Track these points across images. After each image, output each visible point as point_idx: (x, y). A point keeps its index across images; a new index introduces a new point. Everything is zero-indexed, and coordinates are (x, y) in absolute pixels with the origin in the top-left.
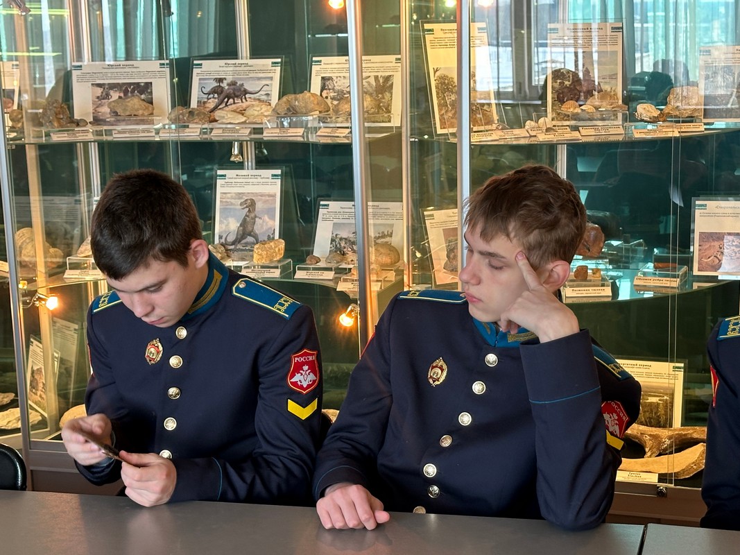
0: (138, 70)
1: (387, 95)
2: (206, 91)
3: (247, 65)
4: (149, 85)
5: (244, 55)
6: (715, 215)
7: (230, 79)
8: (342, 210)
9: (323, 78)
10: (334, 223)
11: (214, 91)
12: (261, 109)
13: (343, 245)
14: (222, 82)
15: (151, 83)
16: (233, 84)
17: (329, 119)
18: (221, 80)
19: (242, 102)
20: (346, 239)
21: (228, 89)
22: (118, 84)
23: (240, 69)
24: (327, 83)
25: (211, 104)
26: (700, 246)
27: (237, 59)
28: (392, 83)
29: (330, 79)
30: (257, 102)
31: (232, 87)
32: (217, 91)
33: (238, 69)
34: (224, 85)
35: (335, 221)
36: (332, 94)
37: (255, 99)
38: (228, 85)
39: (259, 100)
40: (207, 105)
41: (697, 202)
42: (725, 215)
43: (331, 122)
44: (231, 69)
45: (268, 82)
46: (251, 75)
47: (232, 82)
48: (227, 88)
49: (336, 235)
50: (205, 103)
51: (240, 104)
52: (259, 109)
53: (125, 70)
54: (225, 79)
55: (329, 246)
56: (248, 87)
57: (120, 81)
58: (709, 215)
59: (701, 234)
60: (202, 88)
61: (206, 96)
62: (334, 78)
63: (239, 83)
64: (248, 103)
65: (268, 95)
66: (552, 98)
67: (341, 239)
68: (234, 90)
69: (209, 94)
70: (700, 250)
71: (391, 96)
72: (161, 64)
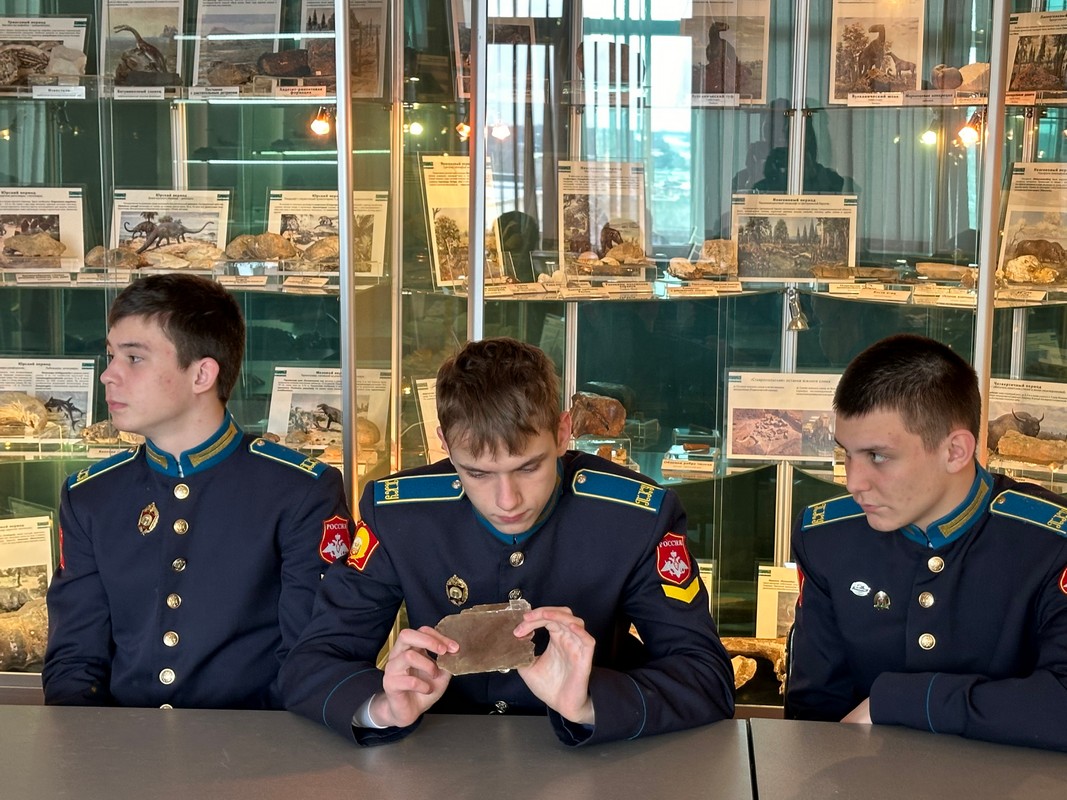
0: (41, 199)
1: (366, 239)
2: (131, 227)
3: (185, 197)
4: (54, 219)
5: (181, 185)
6: (752, 389)
7: (162, 213)
8: (303, 378)
9: (283, 216)
10: (293, 395)
11: (141, 228)
12: (208, 252)
13: (305, 421)
14: (153, 218)
15: (58, 216)
16: (167, 220)
17: (292, 267)
18: (150, 215)
19: (179, 242)
20: (309, 413)
21: (161, 226)
22: (15, 216)
23: (177, 201)
24: (289, 222)
25: (138, 244)
26: (734, 424)
27: (171, 189)
28: (372, 226)
29: (292, 217)
30: (199, 243)
31: (166, 224)
32: (146, 228)
33: (173, 201)
34: (155, 221)
35: (295, 391)
36: (296, 236)
37: (195, 240)
38: (160, 221)
39: (201, 240)
40: (132, 245)
41: (731, 374)
42: (762, 389)
43: (295, 270)
44: (165, 201)
45: (212, 219)
46: (190, 210)
47: (165, 217)
48: (158, 224)
49: (297, 409)
50: (129, 242)
51: (177, 245)
52: (204, 251)
53: (24, 199)
54: (157, 213)
55: (288, 422)
56: (187, 223)
57: (18, 213)
58: (744, 389)
59: (735, 410)
60: (125, 225)
61: (131, 234)
62: (299, 217)
63: (175, 219)
64: (187, 244)
65: (212, 234)
66: (565, 248)
67: (303, 414)
68: (168, 227)
69: (135, 231)
70: (734, 429)
71: (371, 241)
72: (71, 193)
